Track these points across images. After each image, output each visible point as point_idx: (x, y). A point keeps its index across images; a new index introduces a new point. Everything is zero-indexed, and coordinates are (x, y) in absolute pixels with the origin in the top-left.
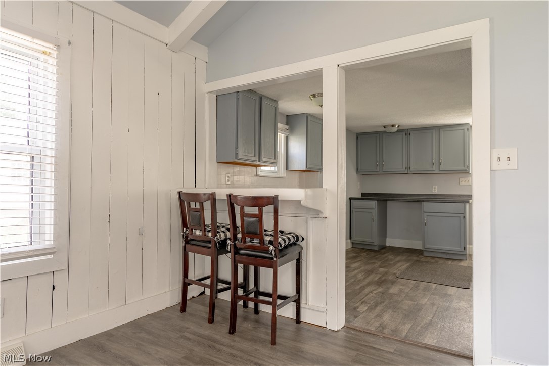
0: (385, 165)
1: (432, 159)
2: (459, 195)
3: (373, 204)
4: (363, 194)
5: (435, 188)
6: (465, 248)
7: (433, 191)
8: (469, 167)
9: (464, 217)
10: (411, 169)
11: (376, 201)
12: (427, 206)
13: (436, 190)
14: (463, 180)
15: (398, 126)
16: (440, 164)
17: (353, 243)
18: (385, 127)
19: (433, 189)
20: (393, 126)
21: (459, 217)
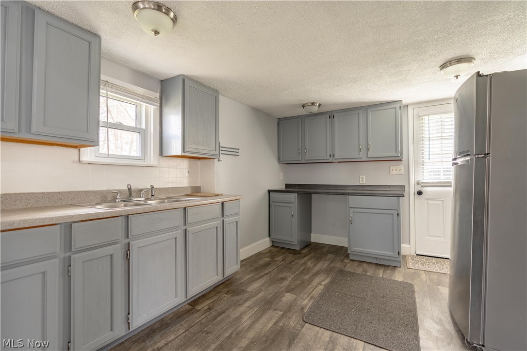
0: (307, 153)
1: (359, 145)
2: (390, 187)
3: (293, 197)
4: (287, 186)
5: (362, 178)
6: (399, 252)
7: (361, 182)
8: (402, 152)
9: (398, 214)
10: (336, 157)
11: (296, 194)
12: (353, 200)
13: (364, 181)
14: (395, 168)
15: (320, 105)
16: (368, 150)
17: (273, 241)
18: (303, 106)
19: (361, 179)
20: (313, 104)
21: (392, 214)
